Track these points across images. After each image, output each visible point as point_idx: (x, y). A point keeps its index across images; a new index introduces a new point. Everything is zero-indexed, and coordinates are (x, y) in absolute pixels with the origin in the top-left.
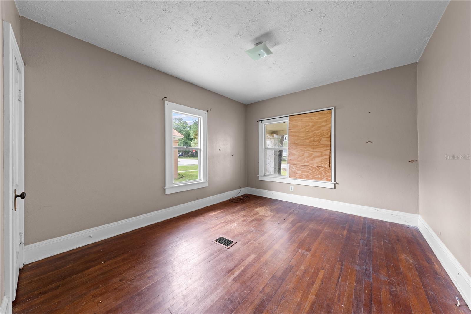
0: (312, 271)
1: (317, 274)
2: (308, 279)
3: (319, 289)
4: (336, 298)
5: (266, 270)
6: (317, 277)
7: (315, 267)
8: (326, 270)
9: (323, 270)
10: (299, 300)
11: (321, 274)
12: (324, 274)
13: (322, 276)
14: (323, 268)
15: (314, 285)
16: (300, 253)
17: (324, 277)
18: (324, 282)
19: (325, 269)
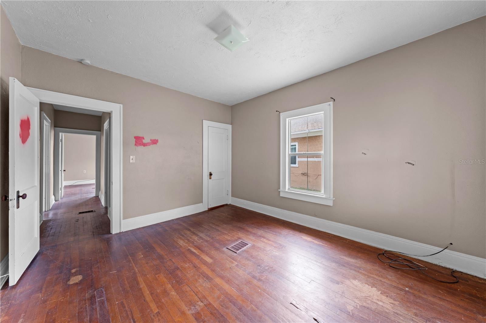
0: (163, 300)
1: (156, 303)
2: (158, 291)
3: (143, 294)
4: (125, 303)
5: (188, 266)
6: (154, 300)
7: (166, 307)
8: (154, 316)
9: (157, 313)
10: (148, 276)
11: (153, 306)
12: (151, 310)
13: (151, 306)
14: (158, 313)
15: (149, 292)
16: (198, 302)
17: (149, 306)
18: (144, 302)
19: (156, 316)
